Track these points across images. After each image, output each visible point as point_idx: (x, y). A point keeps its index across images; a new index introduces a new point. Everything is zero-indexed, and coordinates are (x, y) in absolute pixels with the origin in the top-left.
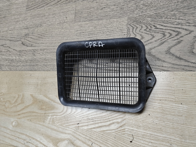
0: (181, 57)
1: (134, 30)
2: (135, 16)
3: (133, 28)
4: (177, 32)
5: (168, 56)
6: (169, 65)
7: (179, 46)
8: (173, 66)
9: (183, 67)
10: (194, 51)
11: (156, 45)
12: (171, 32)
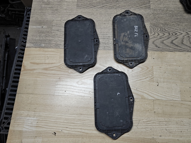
0: (178, 45)
1: (154, 30)
2: (154, 22)
3: (153, 29)
4: (175, 33)
5: (172, 44)
6: (173, 49)
7: (177, 40)
8: (174, 49)
9: (179, 50)
10: (183, 43)
11: (166, 39)
12: (173, 33)
